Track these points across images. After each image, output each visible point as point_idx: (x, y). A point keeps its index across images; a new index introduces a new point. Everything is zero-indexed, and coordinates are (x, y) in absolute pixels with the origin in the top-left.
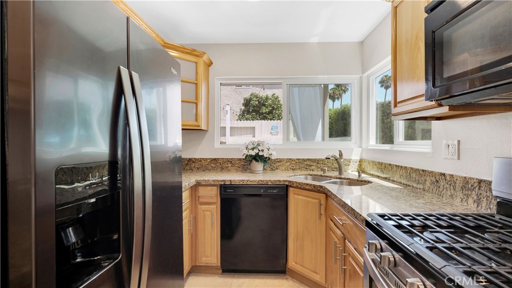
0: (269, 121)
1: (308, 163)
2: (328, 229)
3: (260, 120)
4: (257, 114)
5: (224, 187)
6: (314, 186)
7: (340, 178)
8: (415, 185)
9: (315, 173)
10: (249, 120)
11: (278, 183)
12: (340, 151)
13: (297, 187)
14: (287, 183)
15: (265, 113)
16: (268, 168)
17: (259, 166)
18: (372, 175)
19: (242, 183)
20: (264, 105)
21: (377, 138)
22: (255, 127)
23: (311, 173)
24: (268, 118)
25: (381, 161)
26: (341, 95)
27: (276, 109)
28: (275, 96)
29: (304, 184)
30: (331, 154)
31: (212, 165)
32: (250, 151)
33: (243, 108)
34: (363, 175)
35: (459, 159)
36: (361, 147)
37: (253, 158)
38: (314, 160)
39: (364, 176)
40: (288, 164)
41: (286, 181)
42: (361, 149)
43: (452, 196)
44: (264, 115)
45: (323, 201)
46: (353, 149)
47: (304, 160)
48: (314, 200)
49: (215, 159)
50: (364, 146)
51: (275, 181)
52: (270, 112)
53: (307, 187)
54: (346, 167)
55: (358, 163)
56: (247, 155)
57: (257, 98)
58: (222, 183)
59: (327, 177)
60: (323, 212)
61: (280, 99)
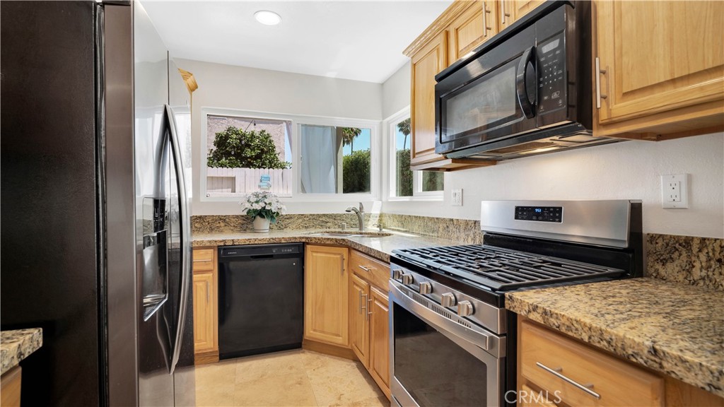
0: (257, 169)
1: (324, 219)
2: (352, 283)
3: (242, 167)
4: (236, 159)
5: (224, 249)
6: (336, 240)
7: (361, 234)
8: (431, 234)
9: (332, 230)
10: (226, 166)
11: (293, 241)
12: (361, 203)
13: (316, 244)
14: (304, 240)
15: (249, 158)
16: (275, 227)
17: (264, 224)
18: (393, 230)
19: (247, 243)
20: (248, 146)
21: (397, 191)
22: (235, 178)
23: (328, 230)
24: (255, 166)
25: (401, 214)
26: (351, 138)
27: (266, 153)
28: (266, 133)
29: (325, 239)
30: (352, 207)
31: (196, 225)
32: (254, 205)
33: (215, 148)
34: (383, 230)
35: (462, 205)
36: (381, 200)
37: (256, 213)
38: (331, 215)
39: (385, 231)
40: (300, 220)
41: (303, 238)
42: (380, 202)
43: (457, 238)
44: (249, 160)
45: (346, 256)
46: (373, 202)
47: (319, 216)
48: (335, 256)
49: (200, 217)
50: (384, 199)
51: (290, 238)
52: (258, 157)
53: (328, 242)
54: (366, 223)
55: (378, 218)
56: (250, 210)
57: (237, 134)
58: (222, 244)
59: (346, 233)
60: (345, 268)
61: (271, 139)
